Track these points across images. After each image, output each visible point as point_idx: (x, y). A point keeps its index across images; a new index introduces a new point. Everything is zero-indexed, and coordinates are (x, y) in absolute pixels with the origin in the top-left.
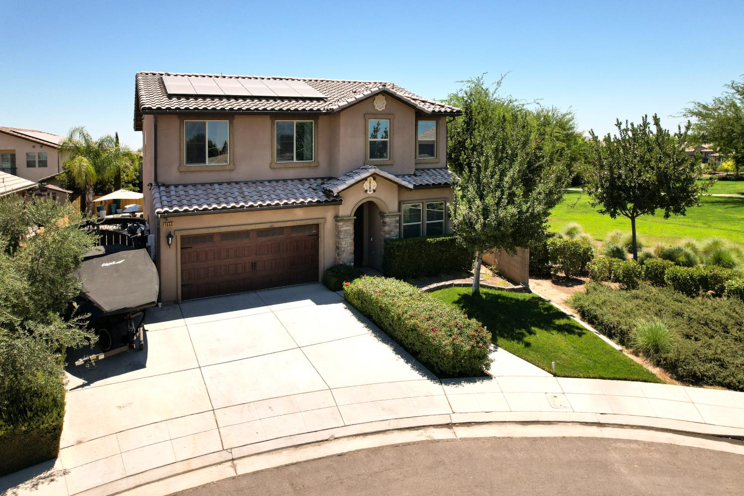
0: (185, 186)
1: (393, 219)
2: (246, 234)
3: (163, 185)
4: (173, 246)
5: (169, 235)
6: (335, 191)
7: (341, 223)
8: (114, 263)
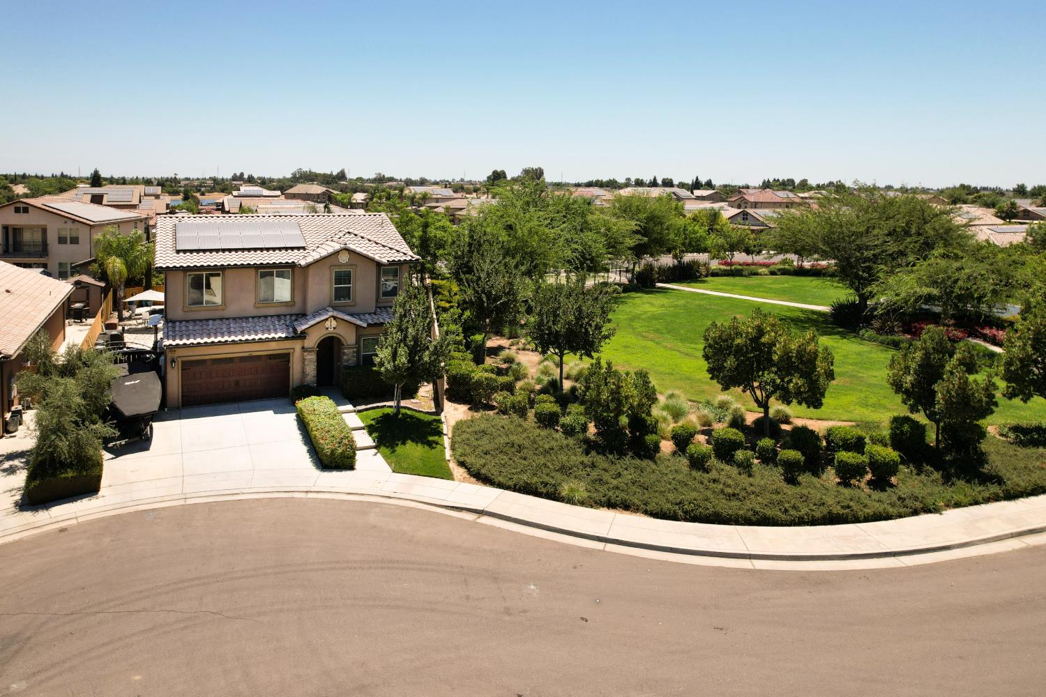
0: (187, 321)
1: (351, 350)
2: (231, 360)
3: (171, 322)
4: (176, 369)
5: (173, 361)
6: (300, 329)
7: (307, 353)
8: (133, 382)
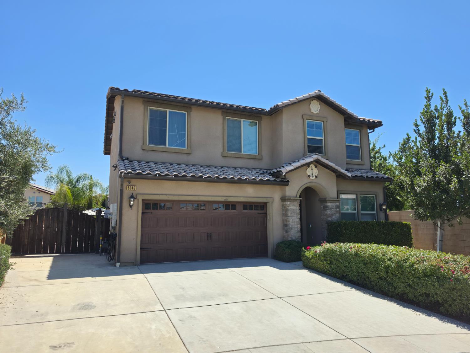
0: (147, 162)
1: (333, 204)
3: (127, 159)
4: (135, 209)
5: (132, 197)
6: (284, 171)
7: (289, 203)
